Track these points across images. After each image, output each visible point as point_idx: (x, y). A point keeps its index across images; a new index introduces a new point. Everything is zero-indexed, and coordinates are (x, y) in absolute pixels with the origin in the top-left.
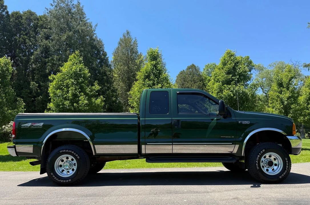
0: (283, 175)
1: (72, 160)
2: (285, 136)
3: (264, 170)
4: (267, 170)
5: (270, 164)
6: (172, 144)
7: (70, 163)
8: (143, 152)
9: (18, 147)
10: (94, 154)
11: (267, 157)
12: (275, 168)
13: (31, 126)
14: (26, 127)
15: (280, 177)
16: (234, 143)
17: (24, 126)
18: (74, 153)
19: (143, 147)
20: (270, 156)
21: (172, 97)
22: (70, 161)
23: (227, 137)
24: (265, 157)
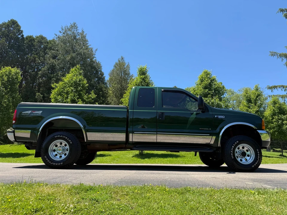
0: (255, 164)
1: (66, 145)
2: (256, 130)
3: (239, 159)
4: (241, 160)
5: (244, 154)
6: (157, 134)
7: (64, 148)
8: (130, 140)
9: (17, 132)
10: (85, 141)
11: (241, 148)
12: (248, 158)
13: (31, 113)
14: (26, 114)
15: (253, 166)
16: (211, 134)
17: (25, 113)
18: (67, 138)
19: (131, 135)
20: (243, 148)
21: (157, 94)
22: (63, 146)
23: (205, 129)
24: (239, 148)
